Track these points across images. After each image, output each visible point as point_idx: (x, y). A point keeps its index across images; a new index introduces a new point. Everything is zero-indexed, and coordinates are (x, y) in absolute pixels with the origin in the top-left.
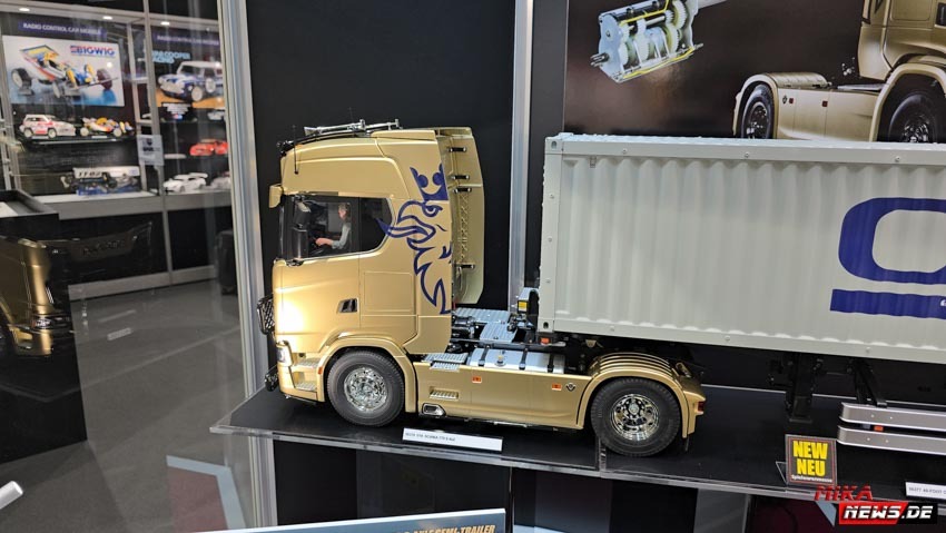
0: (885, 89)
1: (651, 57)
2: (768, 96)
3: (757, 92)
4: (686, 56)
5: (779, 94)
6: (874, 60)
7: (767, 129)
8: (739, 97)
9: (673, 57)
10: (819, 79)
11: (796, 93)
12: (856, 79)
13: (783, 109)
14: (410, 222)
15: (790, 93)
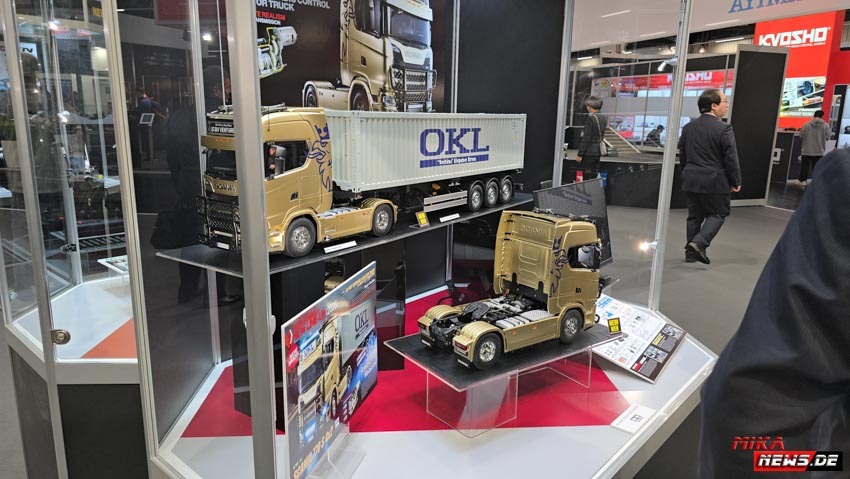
0: (351, 89)
1: (265, 69)
2: (314, 92)
3: (310, 90)
4: (280, 70)
5: (318, 90)
6: (346, 78)
7: (315, 104)
8: (304, 91)
9: (275, 70)
10: (329, 84)
11: (323, 90)
12: (341, 86)
13: (320, 97)
14: (317, 151)
15: (322, 90)
